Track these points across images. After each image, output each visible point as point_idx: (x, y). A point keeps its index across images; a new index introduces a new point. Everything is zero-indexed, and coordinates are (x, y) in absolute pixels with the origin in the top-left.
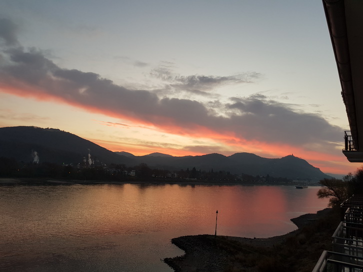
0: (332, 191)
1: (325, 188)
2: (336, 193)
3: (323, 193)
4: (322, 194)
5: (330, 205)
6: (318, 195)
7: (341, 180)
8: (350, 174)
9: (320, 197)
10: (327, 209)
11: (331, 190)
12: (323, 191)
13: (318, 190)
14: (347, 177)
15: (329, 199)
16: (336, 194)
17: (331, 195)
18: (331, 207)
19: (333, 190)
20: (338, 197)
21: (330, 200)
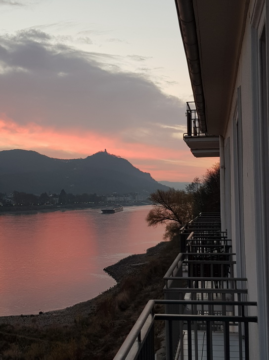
0: (170, 212)
1: (160, 208)
2: (175, 214)
3: (155, 217)
4: (154, 219)
5: (166, 236)
6: (148, 220)
7: (184, 192)
8: (197, 180)
9: (151, 224)
10: (162, 243)
11: (168, 210)
12: (155, 213)
13: (148, 213)
14: (192, 186)
15: (165, 225)
16: (176, 216)
17: (168, 218)
18: (168, 240)
19: (171, 210)
20: (179, 221)
21: (168, 228)
